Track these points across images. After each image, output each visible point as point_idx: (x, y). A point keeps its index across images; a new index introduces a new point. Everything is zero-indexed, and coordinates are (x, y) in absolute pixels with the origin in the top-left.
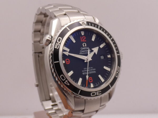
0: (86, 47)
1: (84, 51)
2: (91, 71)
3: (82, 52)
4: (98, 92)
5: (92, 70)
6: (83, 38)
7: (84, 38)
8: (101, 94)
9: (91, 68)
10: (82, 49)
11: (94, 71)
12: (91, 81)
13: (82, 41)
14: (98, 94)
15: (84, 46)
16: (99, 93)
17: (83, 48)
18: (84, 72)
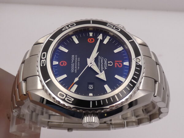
0: (108, 65)
1: (102, 62)
2: (74, 67)
3: (100, 60)
4: (44, 61)
5: (76, 67)
6: (119, 63)
7: (120, 65)
8: (42, 65)
9: (79, 68)
10: (105, 60)
11: (74, 70)
12: (62, 64)
13: (116, 61)
14: (42, 61)
15: (109, 62)
16: (43, 63)
17: (106, 62)
18: (75, 57)
